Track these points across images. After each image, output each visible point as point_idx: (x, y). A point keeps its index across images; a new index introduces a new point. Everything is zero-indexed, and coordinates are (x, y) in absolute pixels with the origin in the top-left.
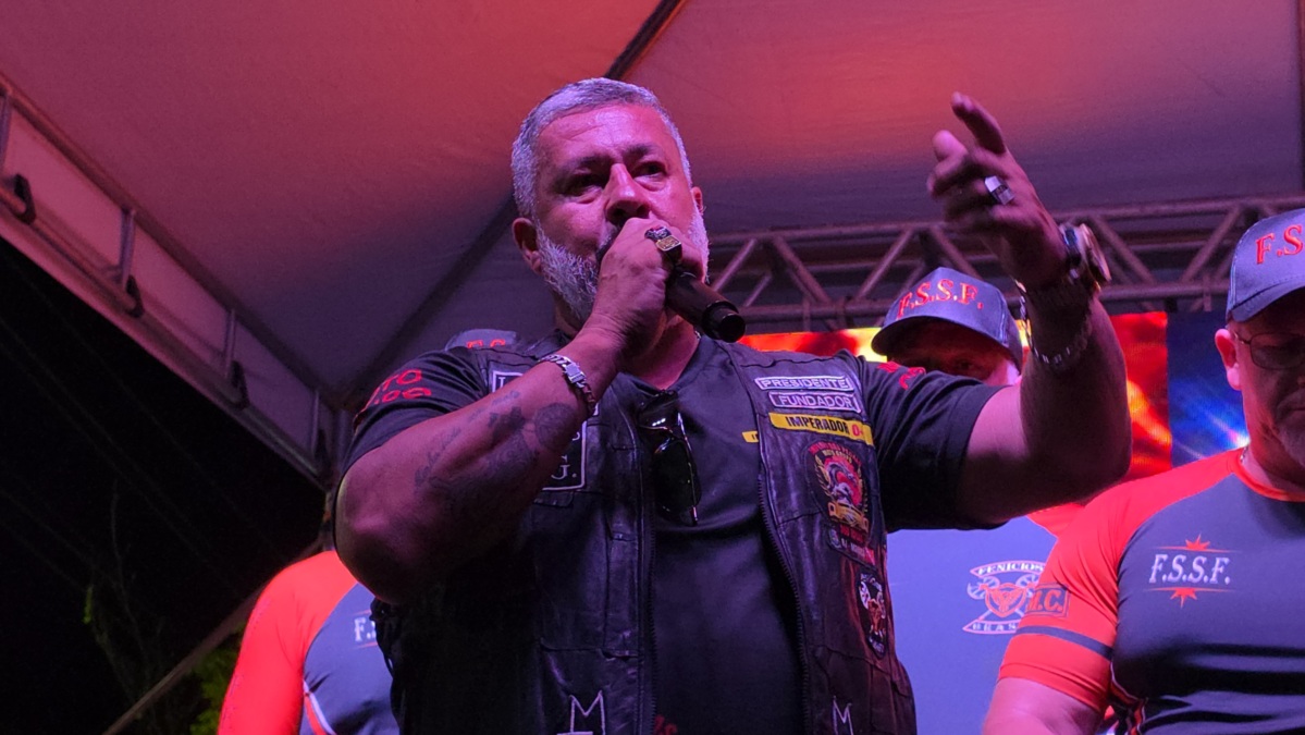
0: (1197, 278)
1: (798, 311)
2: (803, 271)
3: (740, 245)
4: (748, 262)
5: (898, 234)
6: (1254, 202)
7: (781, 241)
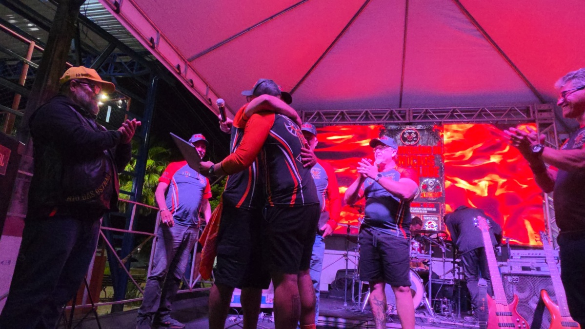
0: (383, 120)
1: (323, 123)
2: (324, 117)
3: (314, 112)
4: (316, 115)
5: (338, 112)
6: (392, 109)
7: (321, 112)
